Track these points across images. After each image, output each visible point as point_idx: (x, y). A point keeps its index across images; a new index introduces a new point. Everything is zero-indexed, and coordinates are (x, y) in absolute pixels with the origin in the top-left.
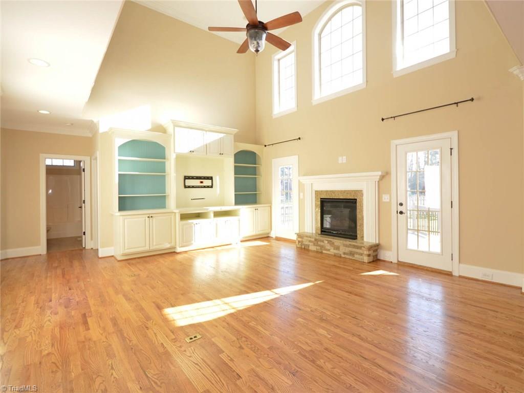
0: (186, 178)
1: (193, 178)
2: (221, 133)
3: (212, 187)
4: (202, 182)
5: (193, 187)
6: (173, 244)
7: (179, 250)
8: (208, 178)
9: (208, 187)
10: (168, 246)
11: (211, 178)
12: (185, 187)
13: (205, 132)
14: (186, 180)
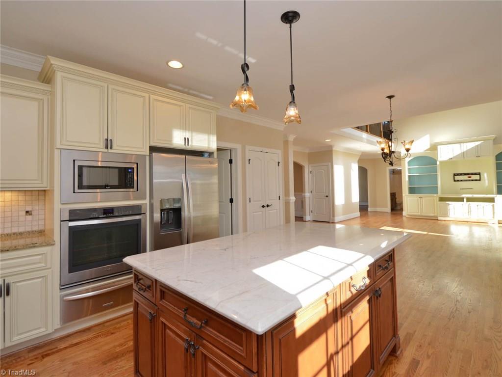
0: (455, 175)
1: (461, 174)
2: (477, 141)
3: (480, 180)
4: (470, 177)
5: (461, 181)
6: (436, 215)
7: (440, 218)
8: (476, 174)
9: (476, 180)
10: (432, 215)
11: (479, 174)
12: (455, 181)
13: (462, 144)
14: (455, 177)
